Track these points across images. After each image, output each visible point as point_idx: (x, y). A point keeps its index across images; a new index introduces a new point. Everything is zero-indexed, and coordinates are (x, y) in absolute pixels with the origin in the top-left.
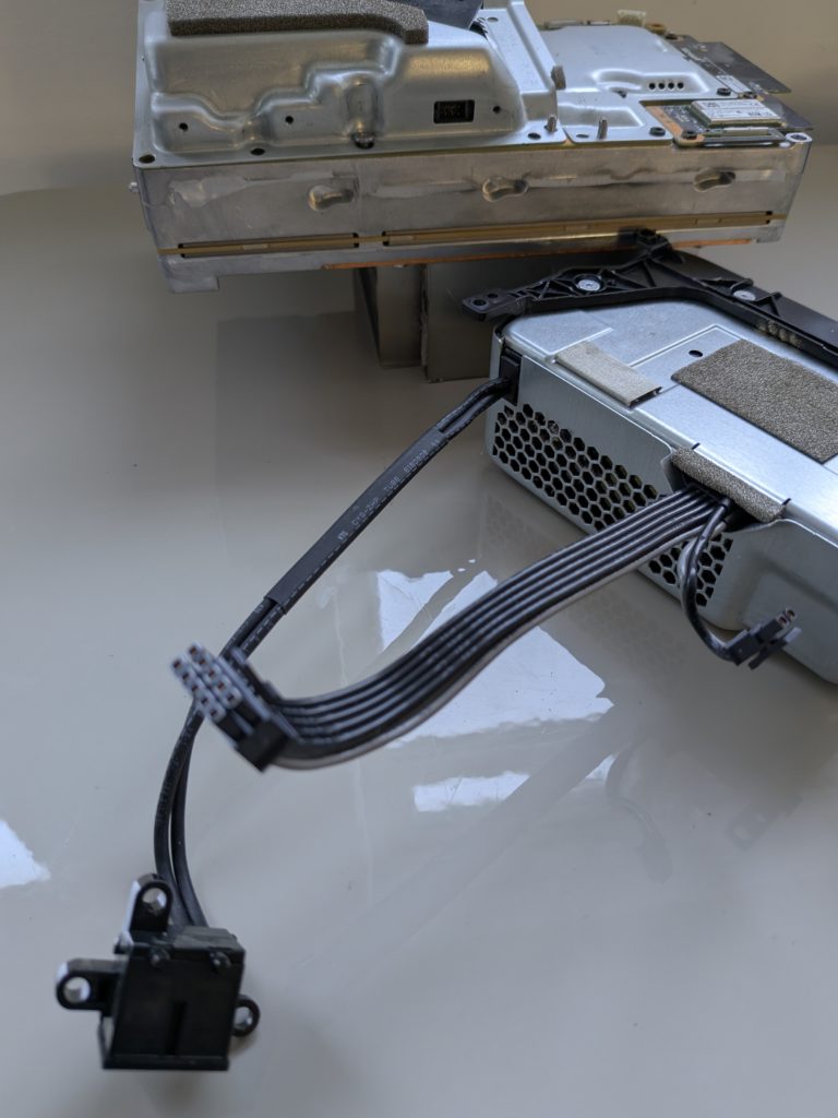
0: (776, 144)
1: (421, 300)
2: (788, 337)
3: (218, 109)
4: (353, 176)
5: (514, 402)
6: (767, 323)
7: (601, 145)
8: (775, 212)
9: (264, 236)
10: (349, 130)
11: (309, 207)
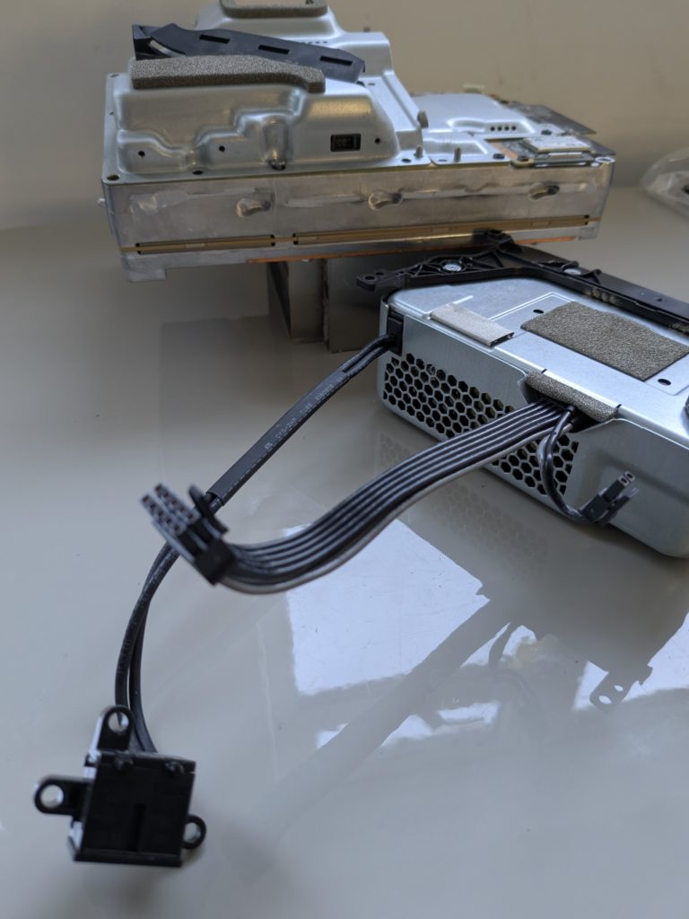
0: (588, 164)
1: (323, 289)
2: (609, 298)
3: (168, 140)
4: (269, 191)
5: (399, 353)
6: (591, 289)
7: (457, 166)
8: (592, 216)
9: (203, 237)
10: (266, 157)
11: (238, 216)
